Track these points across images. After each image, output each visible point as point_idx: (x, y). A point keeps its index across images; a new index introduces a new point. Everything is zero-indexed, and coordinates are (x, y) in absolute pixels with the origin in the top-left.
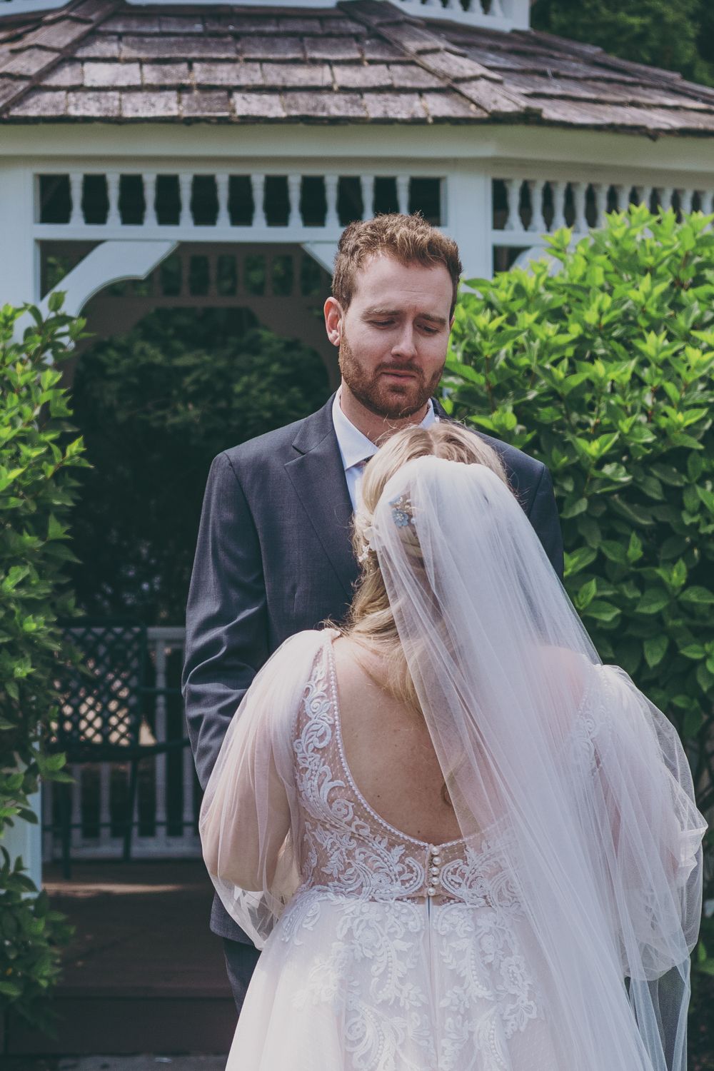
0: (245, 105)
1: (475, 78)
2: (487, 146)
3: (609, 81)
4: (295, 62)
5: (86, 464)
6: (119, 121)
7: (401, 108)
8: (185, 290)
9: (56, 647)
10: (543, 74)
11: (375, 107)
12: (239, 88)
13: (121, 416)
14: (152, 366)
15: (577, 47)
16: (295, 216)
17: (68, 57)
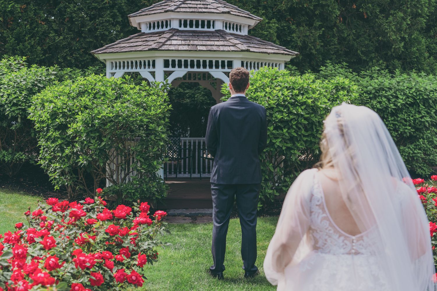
0: (199, 48)
1: (238, 44)
2: (241, 55)
3: (261, 44)
4: (208, 40)
5: (172, 109)
6: (178, 50)
7: (226, 49)
8: (187, 79)
9: (167, 140)
10: (250, 43)
11: (221, 48)
12: (198, 45)
13: (176, 101)
14: (181, 92)
15: (256, 38)
16: (208, 67)
17: (169, 39)
